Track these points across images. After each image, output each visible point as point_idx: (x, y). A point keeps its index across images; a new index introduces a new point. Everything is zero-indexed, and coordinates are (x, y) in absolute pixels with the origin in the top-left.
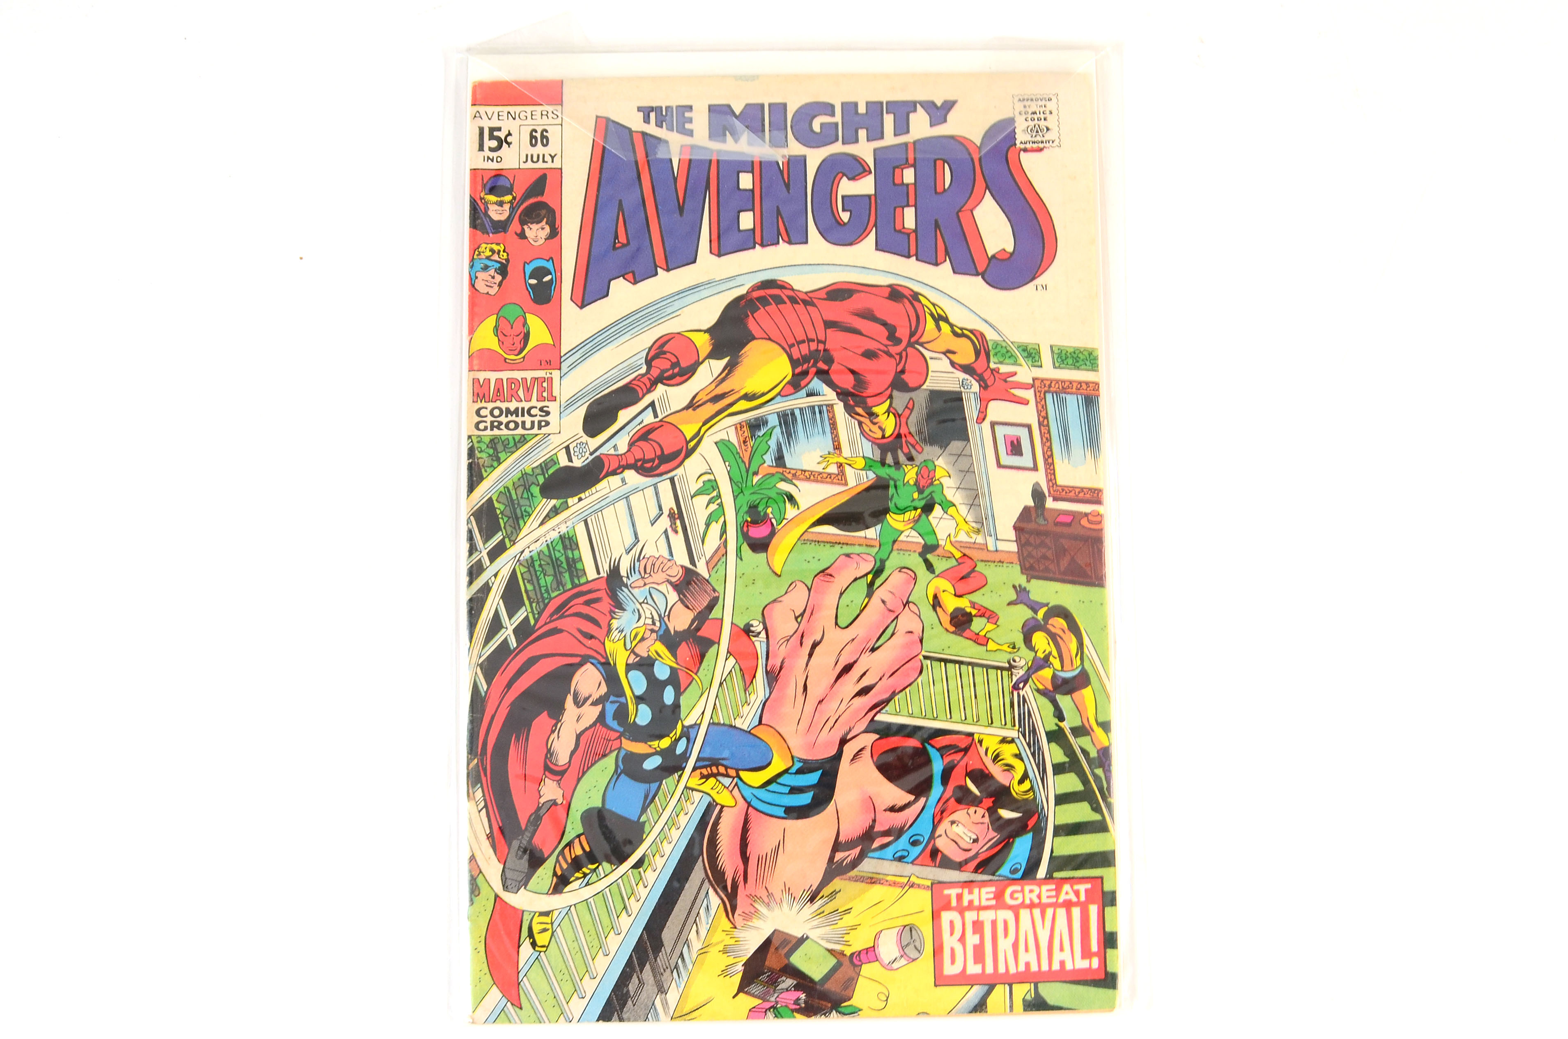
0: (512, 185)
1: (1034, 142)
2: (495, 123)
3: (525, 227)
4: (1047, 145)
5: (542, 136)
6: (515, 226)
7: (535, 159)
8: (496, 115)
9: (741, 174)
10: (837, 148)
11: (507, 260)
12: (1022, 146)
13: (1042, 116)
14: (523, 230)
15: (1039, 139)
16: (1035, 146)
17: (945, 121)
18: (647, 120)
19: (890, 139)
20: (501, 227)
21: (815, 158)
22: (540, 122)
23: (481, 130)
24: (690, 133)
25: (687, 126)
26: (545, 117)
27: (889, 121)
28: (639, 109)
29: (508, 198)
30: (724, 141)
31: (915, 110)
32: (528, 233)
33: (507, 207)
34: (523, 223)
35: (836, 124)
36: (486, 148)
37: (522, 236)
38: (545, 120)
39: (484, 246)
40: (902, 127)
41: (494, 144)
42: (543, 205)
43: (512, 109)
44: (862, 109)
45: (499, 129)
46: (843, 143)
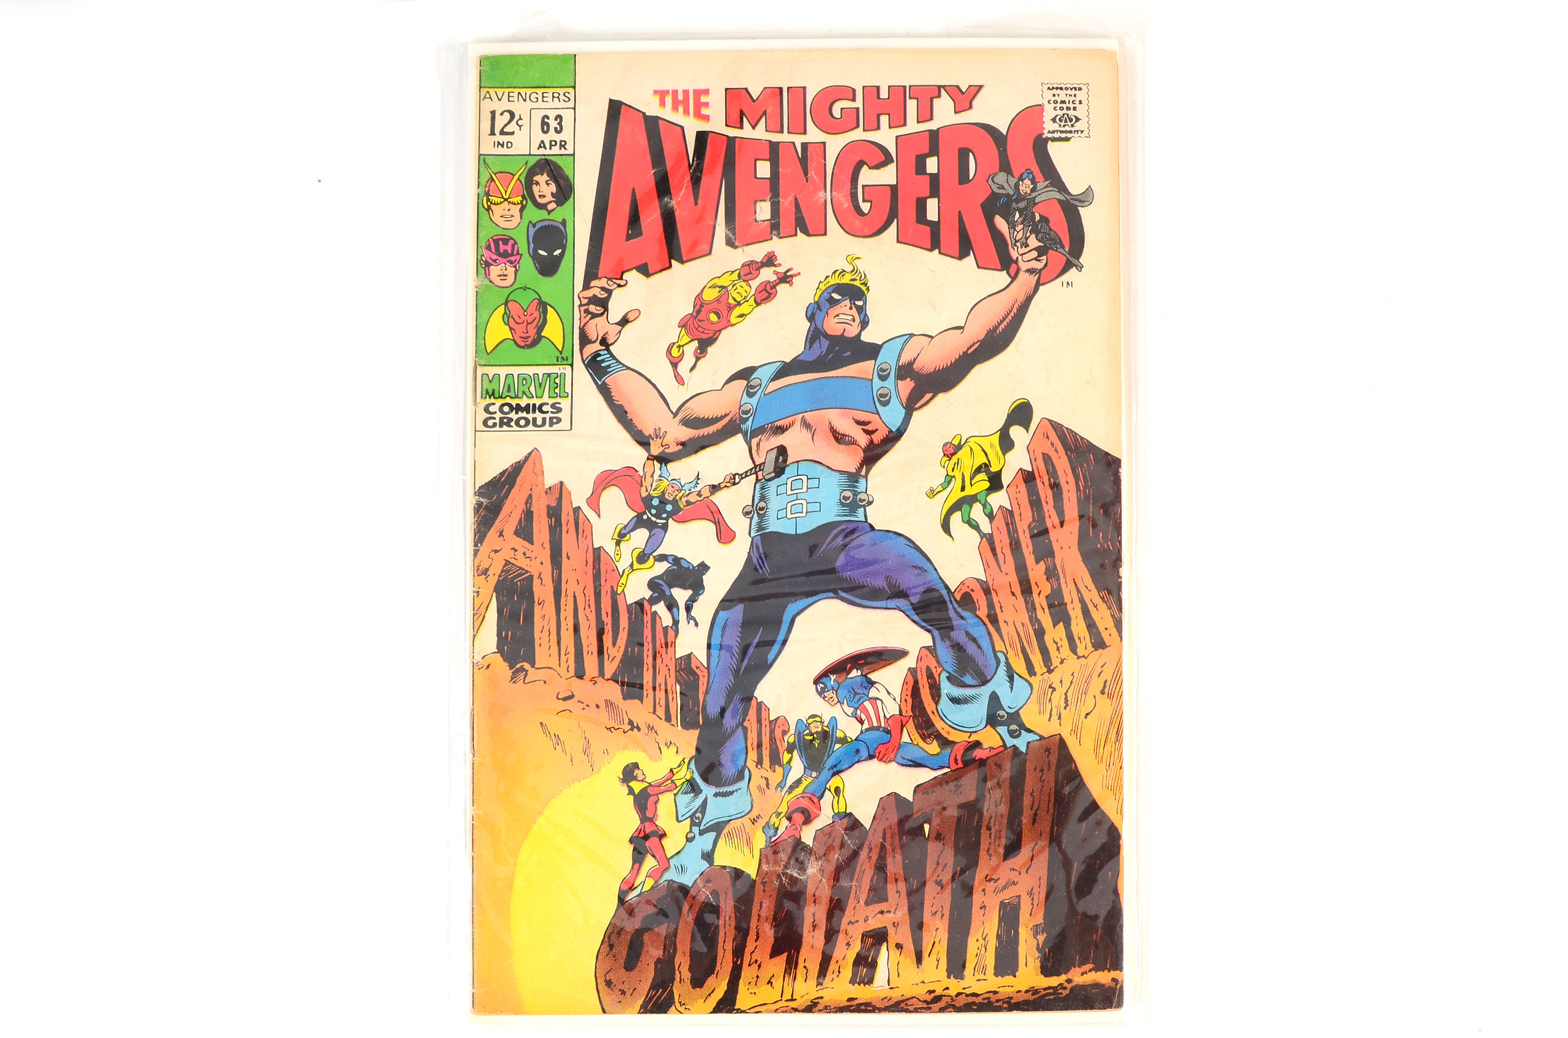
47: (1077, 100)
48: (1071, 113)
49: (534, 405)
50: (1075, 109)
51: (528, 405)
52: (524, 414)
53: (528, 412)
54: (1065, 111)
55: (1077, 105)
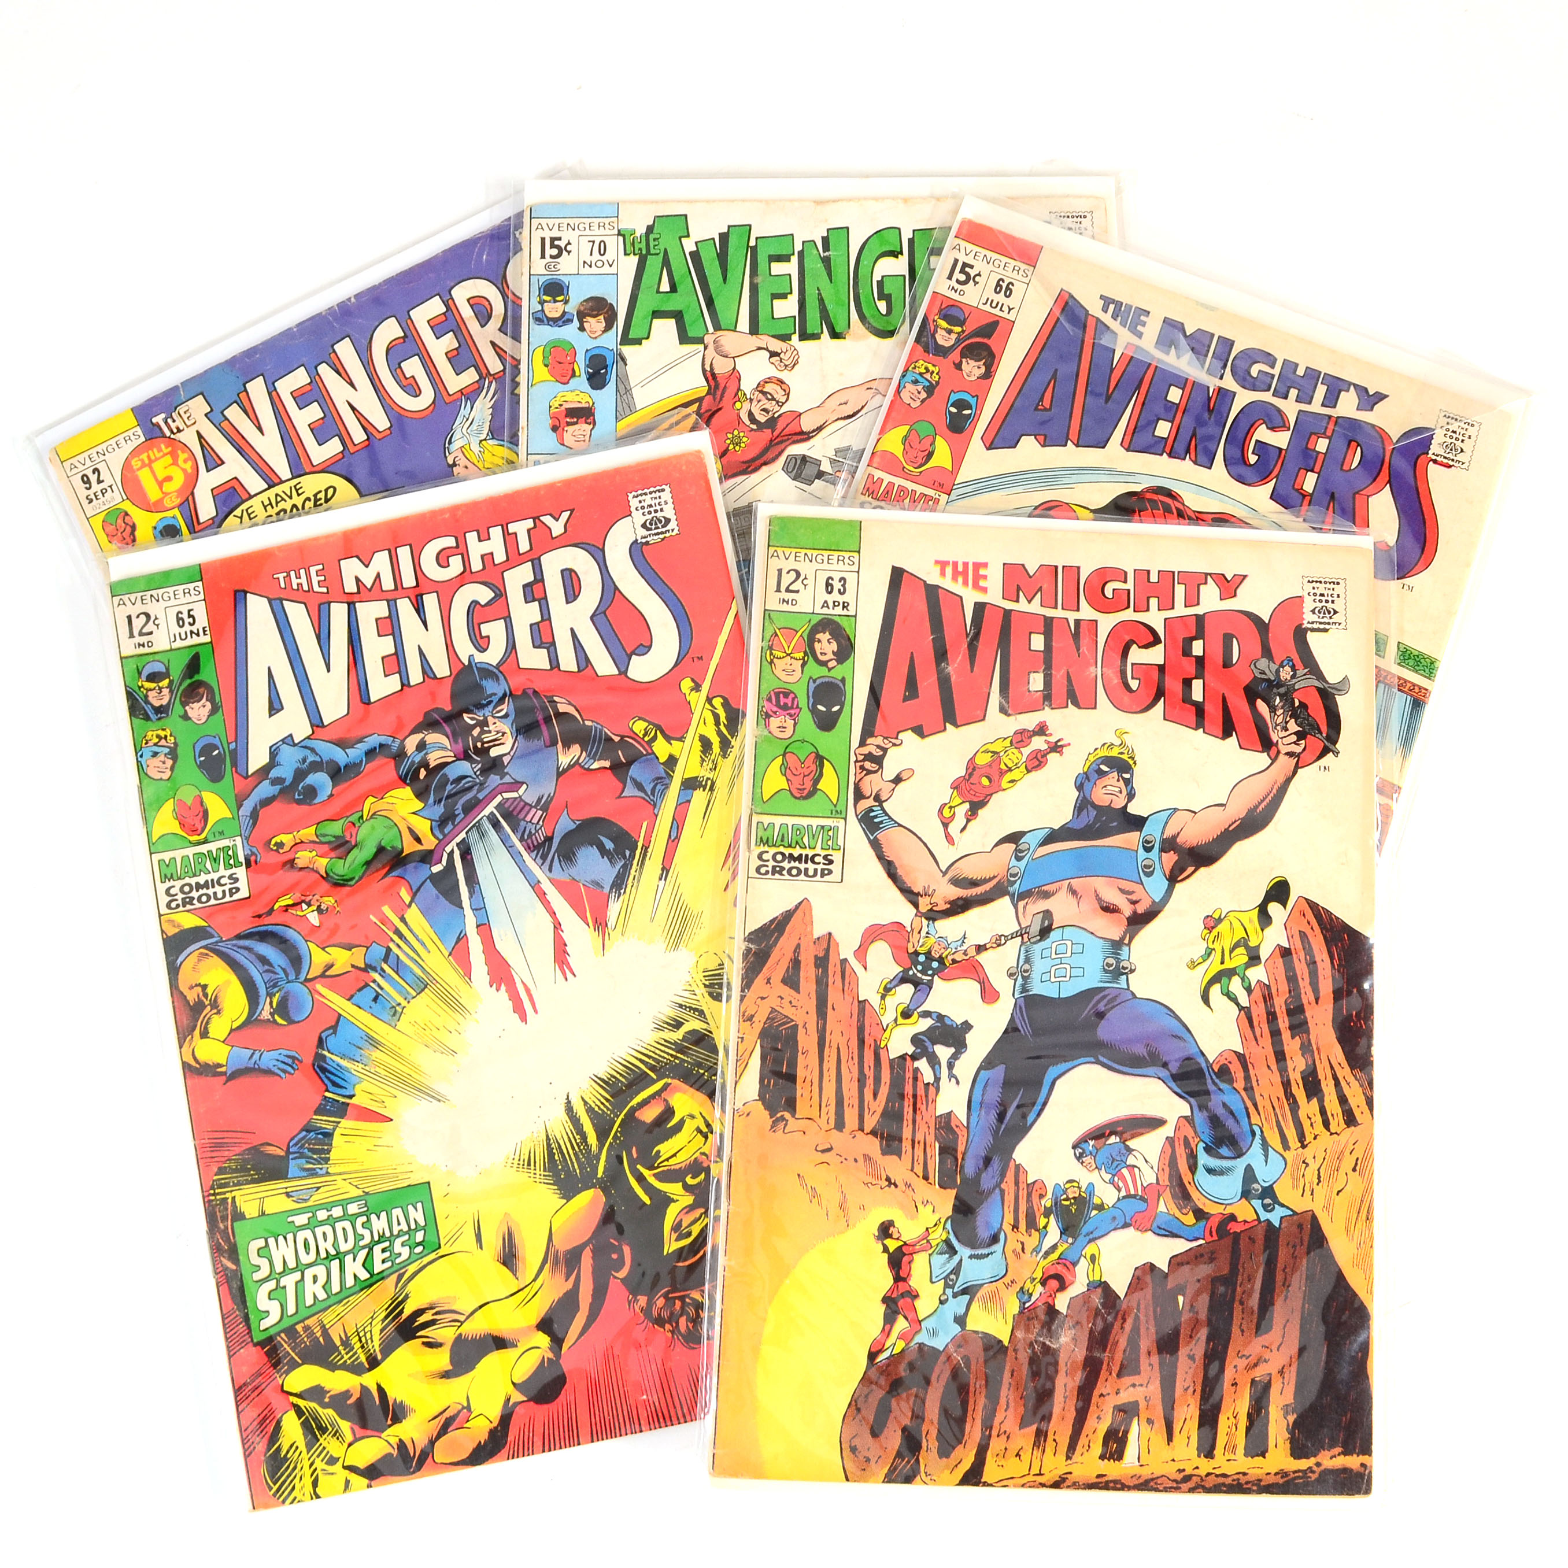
0: (965, 320)
1: (1445, 458)
2: (969, 260)
3: (964, 360)
4: (1456, 465)
5: (1007, 288)
6: (955, 356)
7: (994, 305)
8: (973, 253)
9: (1172, 388)
10: (1267, 397)
11: (937, 383)
12: (1434, 457)
13: (1461, 438)
14: (961, 362)
15: (1450, 456)
16: (1445, 461)
17: (1372, 409)
18: (1105, 310)
19: (1316, 406)
20: (942, 352)
21: (1243, 398)
22: (1009, 274)
23: (956, 261)
24: (1140, 335)
25: (1139, 328)
26: (1015, 272)
27: (1321, 391)
28: (1102, 297)
29: (958, 329)
30: (1168, 353)
31: (1348, 391)
32: (964, 366)
33: (954, 336)
34: (963, 355)
35: (1273, 376)
36: (954, 278)
37: (958, 366)
38: (1015, 275)
39: (921, 362)
40: (1332, 400)
41: (963, 278)
42: (988, 348)
43: (989, 254)
44: (1301, 372)
45: (972, 267)
46: (1273, 395)
47: (1335, 593)
48: (1329, 605)
49: (807, 856)
50: (1333, 602)
51: (801, 855)
52: (797, 864)
53: (800, 862)
54: (1324, 604)
55: (1335, 598)
